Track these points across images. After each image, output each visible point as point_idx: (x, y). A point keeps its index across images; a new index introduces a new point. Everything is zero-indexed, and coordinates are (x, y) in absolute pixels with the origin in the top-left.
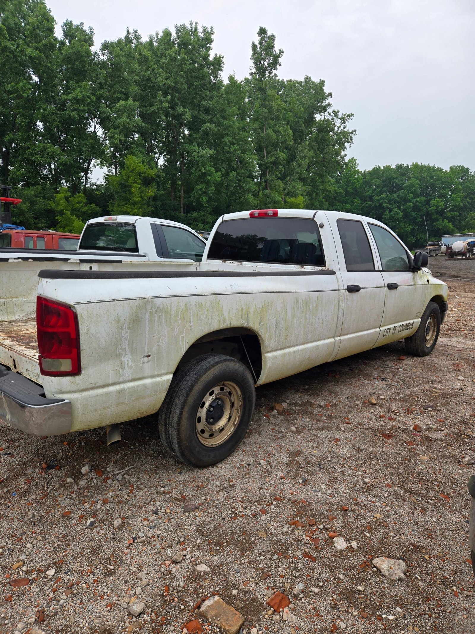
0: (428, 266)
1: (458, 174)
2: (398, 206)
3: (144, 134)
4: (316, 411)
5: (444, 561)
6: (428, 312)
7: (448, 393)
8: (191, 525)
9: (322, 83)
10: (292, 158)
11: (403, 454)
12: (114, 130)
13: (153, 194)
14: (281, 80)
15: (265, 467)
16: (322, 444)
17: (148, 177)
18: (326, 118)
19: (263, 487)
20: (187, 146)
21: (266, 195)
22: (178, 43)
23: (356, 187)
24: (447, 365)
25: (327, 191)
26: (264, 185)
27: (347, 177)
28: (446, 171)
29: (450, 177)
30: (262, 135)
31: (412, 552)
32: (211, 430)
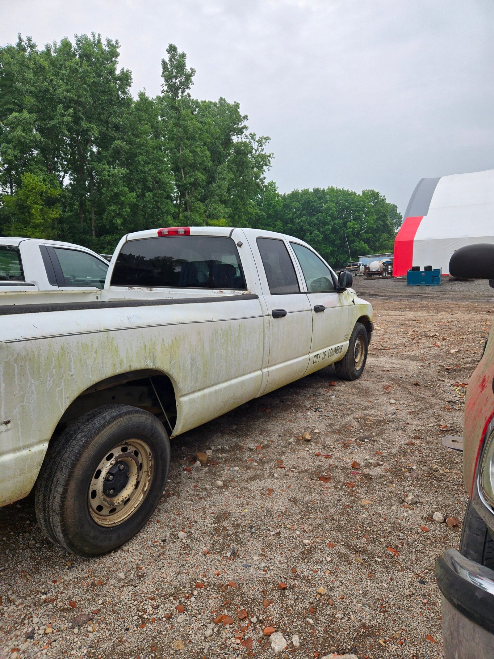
0: (353, 286)
1: (370, 198)
2: (317, 229)
3: (44, 150)
4: (245, 457)
5: (402, 644)
6: (355, 333)
7: (382, 419)
8: (80, 648)
9: (237, 105)
10: (211, 179)
11: (344, 499)
12: (6, 145)
13: (58, 216)
14: (195, 100)
15: (184, 541)
16: (253, 498)
17: (51, 197)
18: (244, 140)
19: (181, 571)
20: (95, 164)
21: (186, 217)
22: (79, 54)
23: (277, 210)
24: (378, 388)
25: (249, 213)
26: (184, 206)
27: (268, 200)
28: (359, 195)
29: (363, 201)
30: (178, 155)
31: (364, 636)
32: (112, 504)
